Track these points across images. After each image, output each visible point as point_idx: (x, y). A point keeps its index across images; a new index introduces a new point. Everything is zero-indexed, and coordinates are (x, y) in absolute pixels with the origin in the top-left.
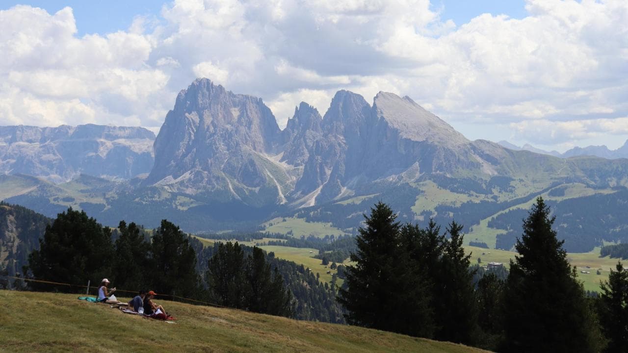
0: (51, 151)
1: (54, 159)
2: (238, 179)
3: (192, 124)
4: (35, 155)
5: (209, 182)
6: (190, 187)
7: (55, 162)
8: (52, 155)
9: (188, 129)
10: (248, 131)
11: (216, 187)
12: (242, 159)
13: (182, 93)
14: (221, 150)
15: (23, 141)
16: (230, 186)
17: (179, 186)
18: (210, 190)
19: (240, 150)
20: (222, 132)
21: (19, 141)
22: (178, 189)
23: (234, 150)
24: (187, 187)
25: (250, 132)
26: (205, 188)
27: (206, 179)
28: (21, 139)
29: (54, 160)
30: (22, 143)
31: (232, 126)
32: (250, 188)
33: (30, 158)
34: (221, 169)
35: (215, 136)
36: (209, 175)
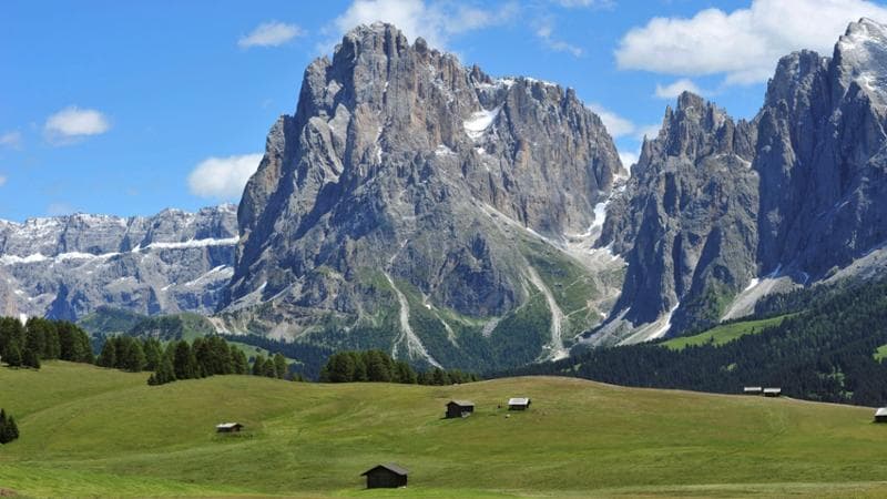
0: (130, 269)
1: (136, 288)
2: (433, 294)
3: (329, 146)
4: (93, 280)
5: (342, 302)
6: (286, 320)
7: (138, 296)
8: (132, 279)
9: (317, 160)
10: (507, 168)
11: (361, 316)
12: (452, 236)
13: (315, 66)
14: (393, 214)
15: (79, 251)
16: (404, 317)
17: (256, 316)
18: (339, 327)
19: (449, 213)
20: (401, 164)
21: (72, 250)
22: (252, 325)
23: (432, 212)
24: (279, 319)
25: (513, 173)
26: (327, 320)
27: (335, 296)
28: (76, 246)
29: (136, 292)
30: (76, 255)
31: (454, 150)
32: (468, 322)
33: (82, 287)
34: (388, 266)
35: (381, 173)
36: (345, 282)
